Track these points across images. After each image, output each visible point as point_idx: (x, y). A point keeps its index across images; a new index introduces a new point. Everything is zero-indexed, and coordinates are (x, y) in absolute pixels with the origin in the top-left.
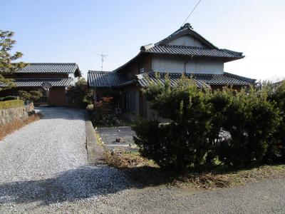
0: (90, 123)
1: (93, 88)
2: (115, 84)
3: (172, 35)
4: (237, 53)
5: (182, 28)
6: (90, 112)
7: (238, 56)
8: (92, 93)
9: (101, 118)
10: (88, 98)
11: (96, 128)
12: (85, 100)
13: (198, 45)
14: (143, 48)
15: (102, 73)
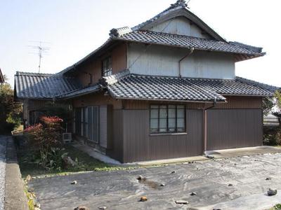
0: (16, 167)
1: (23, 99)
2: (61, 94)
3: (158, 16)
4: (254, 48)
5: (173, 6)
6: (17, 139)
7: (257, 52)
8: (22, 108)
9: (39, 157)
10: (15, 116)
11: (29, 178)
12: (10, 120)
13: (197, 34)
14: (114, 32)
15: (39, 75)
